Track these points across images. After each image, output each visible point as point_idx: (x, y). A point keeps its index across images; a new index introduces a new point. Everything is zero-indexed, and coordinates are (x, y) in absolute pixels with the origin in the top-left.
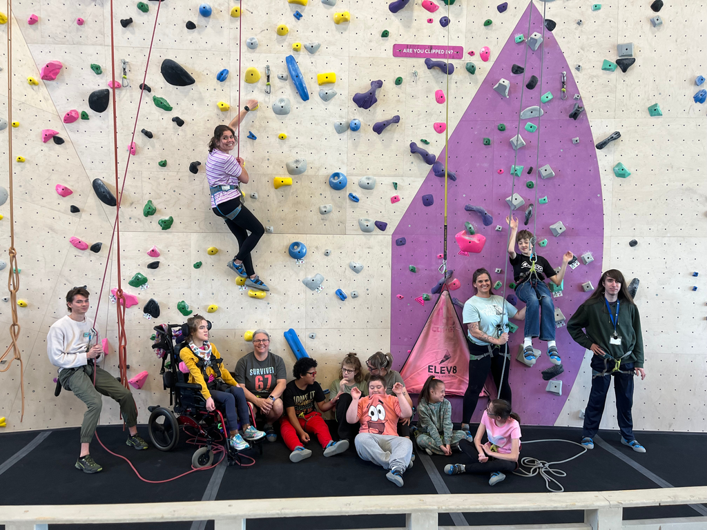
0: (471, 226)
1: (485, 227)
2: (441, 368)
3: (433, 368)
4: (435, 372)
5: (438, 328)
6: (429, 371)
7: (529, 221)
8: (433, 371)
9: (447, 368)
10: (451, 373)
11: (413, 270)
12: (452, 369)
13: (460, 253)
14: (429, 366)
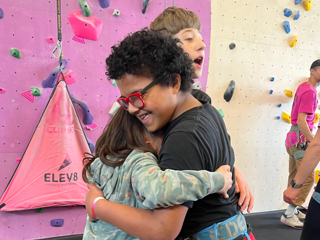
0: (86, 4)
1: (102, 9)
2: (61, 175)
3: (51, 176)
4: (53, 181)
5: (54, 128)
6: (46, 181)
7: (147, 10)
8: (51, 179)
9: (67, 174)
10: (72, 181)
11: (16, 55)
12: (73, 176)
13: (74, 39)
14: (46, 175)
